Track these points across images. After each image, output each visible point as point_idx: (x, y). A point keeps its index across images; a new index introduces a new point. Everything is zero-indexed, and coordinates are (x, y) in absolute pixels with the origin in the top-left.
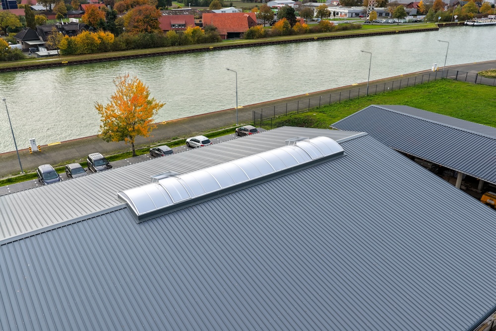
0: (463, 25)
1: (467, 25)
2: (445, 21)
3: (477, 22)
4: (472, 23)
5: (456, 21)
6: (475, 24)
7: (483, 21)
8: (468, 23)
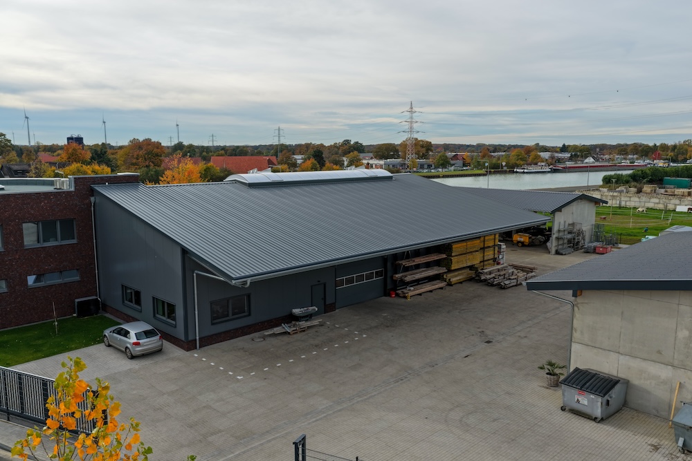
0: (513, 172)
1: (517, 172)
2: (493, 169)
3: (527, 169)
4: (522, 171)
5: (505, 168)
6: (525, 171)
7: (532, 169)
8: (518, 170)
